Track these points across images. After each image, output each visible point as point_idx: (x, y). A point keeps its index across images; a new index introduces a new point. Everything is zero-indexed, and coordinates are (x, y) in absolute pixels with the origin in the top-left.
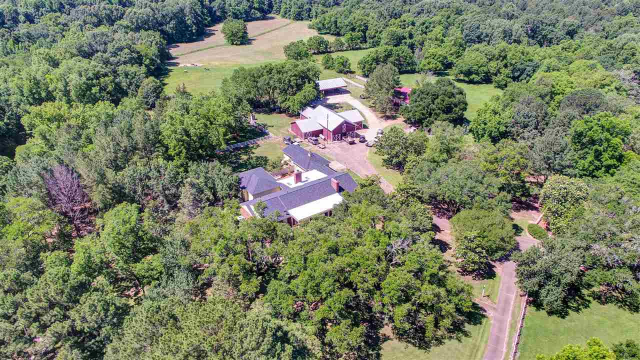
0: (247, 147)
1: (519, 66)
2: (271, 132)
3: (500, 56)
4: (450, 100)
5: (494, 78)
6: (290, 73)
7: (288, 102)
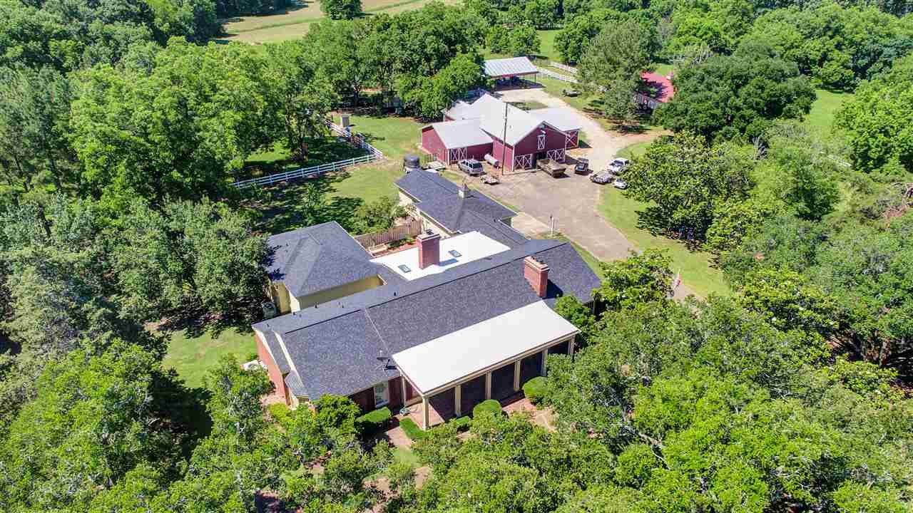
0: (322, 176)
1: (869, 46)
2: (377, 149)
3: (828, 28)
4: (780, 85)
5: (815, 69)
6: (424, 29)
7: (416, 90)
